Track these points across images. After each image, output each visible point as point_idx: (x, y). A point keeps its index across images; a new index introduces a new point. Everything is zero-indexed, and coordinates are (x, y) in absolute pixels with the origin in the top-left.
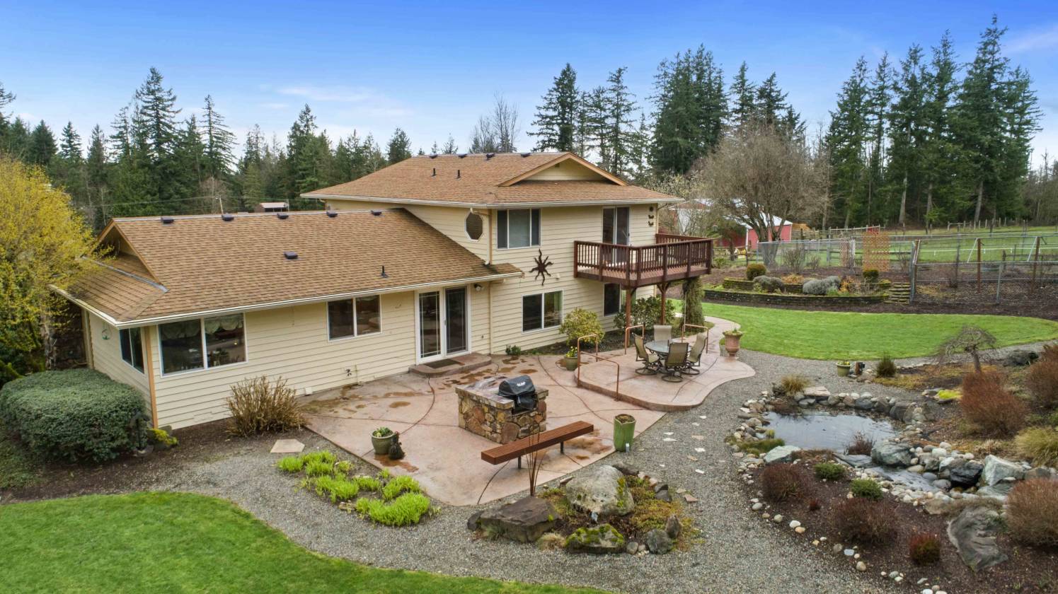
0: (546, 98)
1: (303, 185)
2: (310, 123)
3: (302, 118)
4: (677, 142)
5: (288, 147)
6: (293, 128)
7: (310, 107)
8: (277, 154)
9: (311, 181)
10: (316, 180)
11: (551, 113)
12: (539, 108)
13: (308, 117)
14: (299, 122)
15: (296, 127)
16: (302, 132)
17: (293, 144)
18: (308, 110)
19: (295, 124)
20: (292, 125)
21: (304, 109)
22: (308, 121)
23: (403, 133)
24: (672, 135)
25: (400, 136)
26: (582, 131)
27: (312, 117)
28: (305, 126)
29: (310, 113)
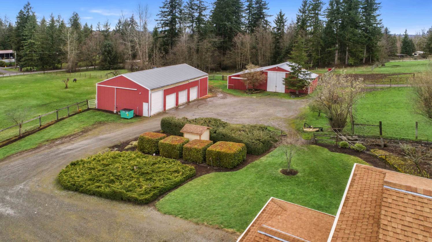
0: (164, 3)
1: (26, 44)
2: (30, 10)
3: (25, 8)
4: (226, 25)
5: (16, 22)
6: (19, 13)
7: (30, 3)
8: (8, 24)
9: (30, 42)
10: (34, 41)
11: (166, 10)
12: (160, 7)
13: (29, 7)
14: (23, 10)
15: (21, 12)
16: (25, 15)
17: (19, 21)
18: (29, 4)
19: (21, 11)
20: (19, 11)
21: (27, 3)
22: (28, 9)
23: (77, 14)
24: (222, 21)
25: (75, 15)
26: (181, 19)
27: (31, 7)
28: (27, 12)
29: (30, 6)
